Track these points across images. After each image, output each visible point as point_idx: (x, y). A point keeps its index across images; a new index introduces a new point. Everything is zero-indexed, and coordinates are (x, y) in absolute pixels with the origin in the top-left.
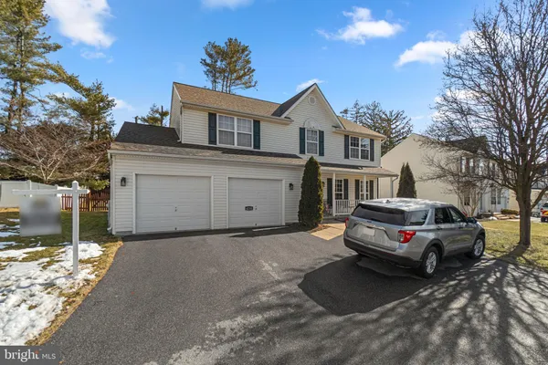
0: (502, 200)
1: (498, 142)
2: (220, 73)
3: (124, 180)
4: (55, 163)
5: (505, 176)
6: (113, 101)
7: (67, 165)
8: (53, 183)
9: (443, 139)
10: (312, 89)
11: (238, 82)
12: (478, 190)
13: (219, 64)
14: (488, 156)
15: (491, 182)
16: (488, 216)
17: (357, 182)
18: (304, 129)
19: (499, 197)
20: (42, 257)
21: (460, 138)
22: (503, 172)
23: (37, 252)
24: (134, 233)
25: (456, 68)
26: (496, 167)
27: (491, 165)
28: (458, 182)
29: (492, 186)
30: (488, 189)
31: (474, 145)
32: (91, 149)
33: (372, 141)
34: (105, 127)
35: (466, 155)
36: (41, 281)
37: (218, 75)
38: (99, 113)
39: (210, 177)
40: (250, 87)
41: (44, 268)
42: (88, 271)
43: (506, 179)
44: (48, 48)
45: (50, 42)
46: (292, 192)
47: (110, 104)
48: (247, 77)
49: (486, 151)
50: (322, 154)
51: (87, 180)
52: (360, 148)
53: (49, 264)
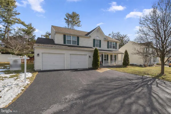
0: (157, 61)
1: (156, 43)
2: (70, 22)
3: (38, 54)
4: (18, 49)
5: (157, 53)
6: (35, 29)
7: (22, 49)
8: (18, 55)
9: (139, 42)
10: (98, 28)
11: (76, 25)
12: (149, 58)
13: (70, 20)
14: (153, 47)
15: (153, 55)
16: (152, 65)
17: (111, 56)
18: (95, 39)
19: (156, 60)
20: (15, 77)
21: (144, 42)
22: (157, 52)
23: (13, 75)
24: (41, 70)
25: (143, 21)
26: (155, 51)
27: (154, 50)
28: (143, 55)
29: (154, 56)
30: (153, 57)
31: (148, 44)
32: (28, 44)
33: (116, 43)
34: (33, 37)
35: (146, 47)
36: (14, 84)
37: (69, 23)
38: (31, 33)
39: (64, 54)
40: (79, 26)
41: (15, 80)
42: (28, 81)
43: (158, 54)
44: (16, 14)
45: (17, 12)
46: (90, 58)
47: (34, 30)
48: (78, 24)
49: (152, 46)
50: (100, 47)
51: (28, 54)
52: (112, 45)
53: (17, 79)
